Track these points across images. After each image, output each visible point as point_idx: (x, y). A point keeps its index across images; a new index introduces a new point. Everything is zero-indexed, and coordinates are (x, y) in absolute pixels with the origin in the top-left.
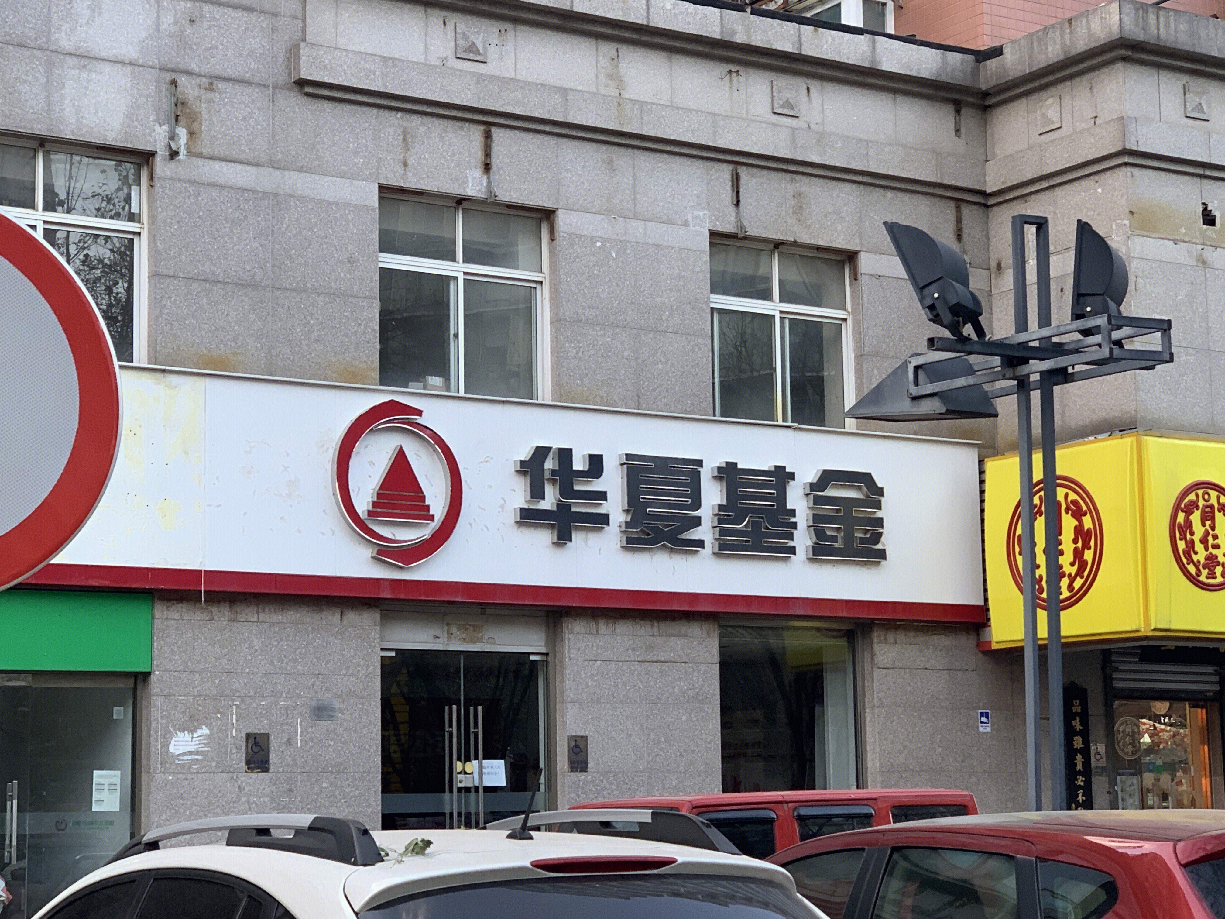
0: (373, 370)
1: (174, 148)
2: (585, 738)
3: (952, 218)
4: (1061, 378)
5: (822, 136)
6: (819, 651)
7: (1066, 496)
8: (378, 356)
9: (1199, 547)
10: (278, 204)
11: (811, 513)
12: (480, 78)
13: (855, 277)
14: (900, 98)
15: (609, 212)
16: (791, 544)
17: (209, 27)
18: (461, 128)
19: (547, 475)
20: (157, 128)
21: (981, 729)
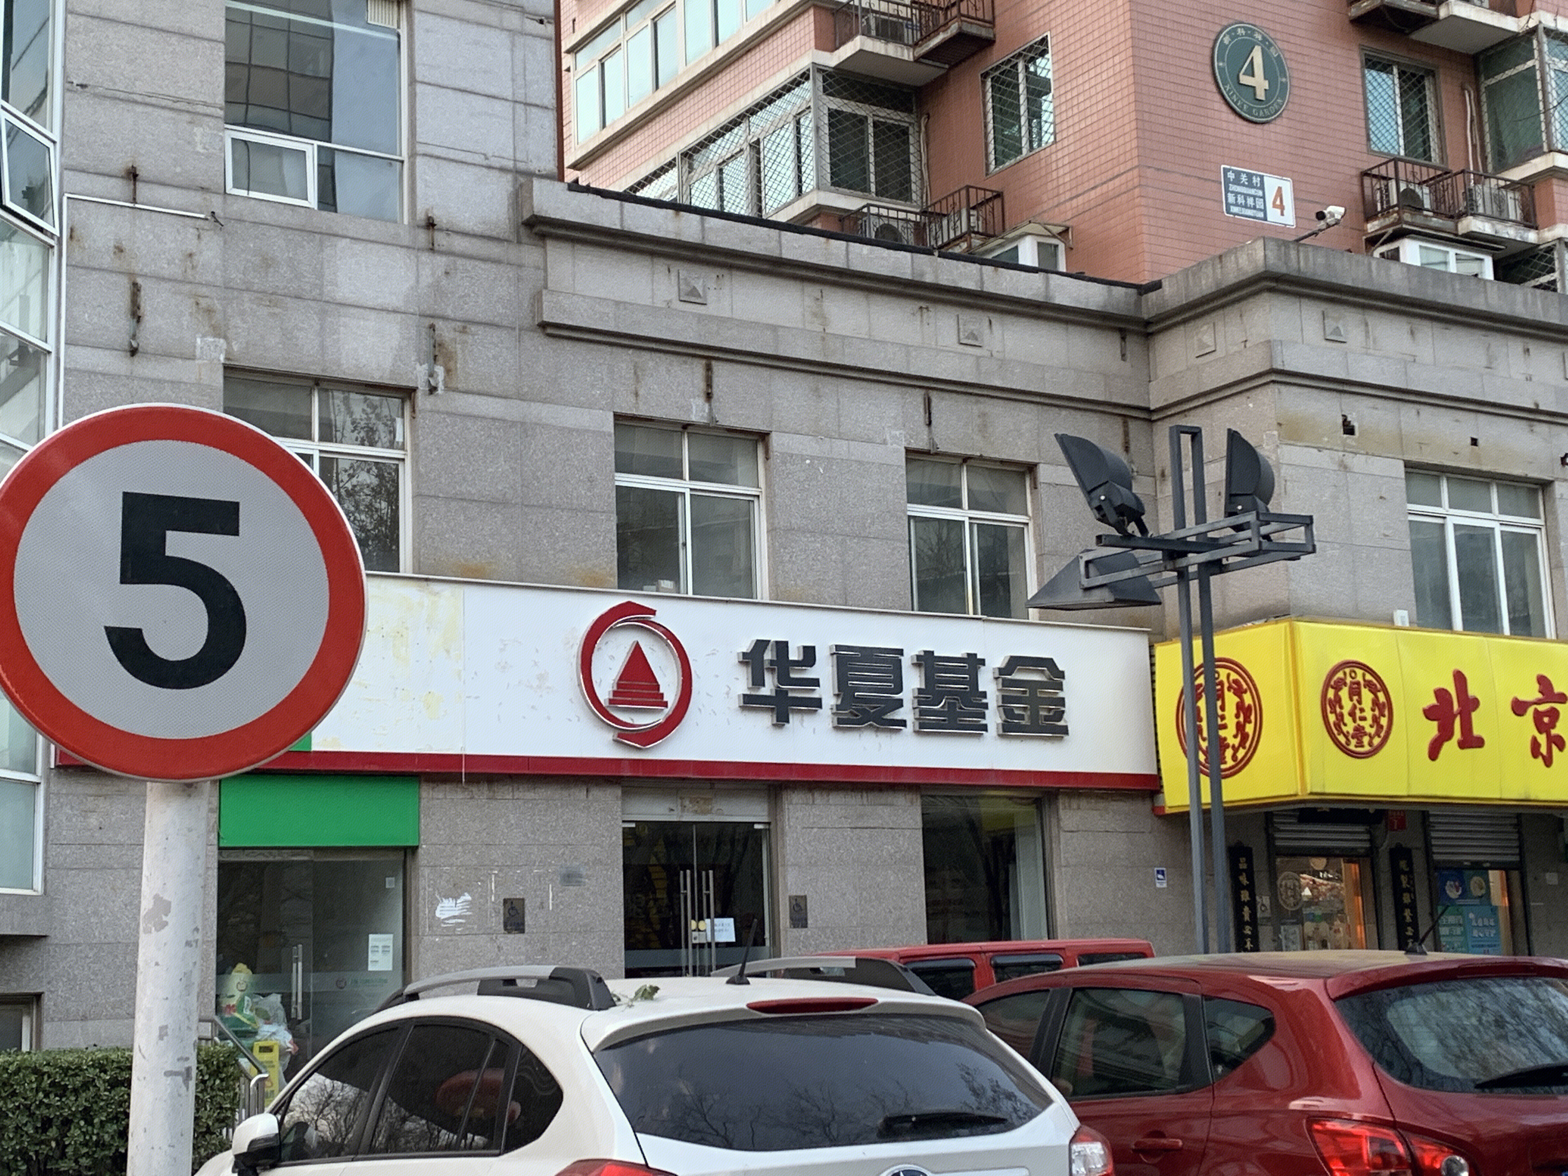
0: (611, 576)
1: (433, 383)
2: (805, 898)
3: (1120, 431)
4: (1217, 570)
5: (1003, 363)
6: (1011, 817)
7: (1228, 676)
8: (616, 563)
9: (1348, 719)
10: (525, 431)
11: (1000, 694)
12: (700, 318)
13: (1035, 486)
14: (1071, 328)
15: (816, 433)
16: (983, 722)
17: (462, 278)
18: (685, 363)
19: (766, 665)
20: (418, 367)
21: (1158, 885)
